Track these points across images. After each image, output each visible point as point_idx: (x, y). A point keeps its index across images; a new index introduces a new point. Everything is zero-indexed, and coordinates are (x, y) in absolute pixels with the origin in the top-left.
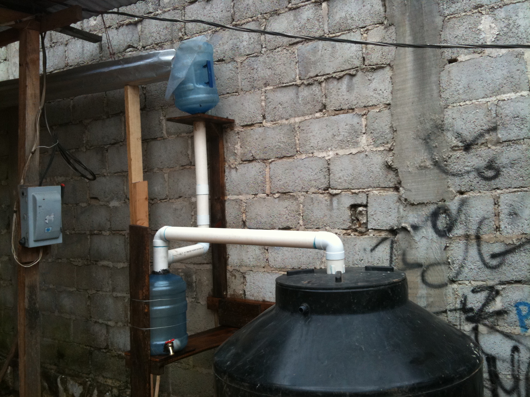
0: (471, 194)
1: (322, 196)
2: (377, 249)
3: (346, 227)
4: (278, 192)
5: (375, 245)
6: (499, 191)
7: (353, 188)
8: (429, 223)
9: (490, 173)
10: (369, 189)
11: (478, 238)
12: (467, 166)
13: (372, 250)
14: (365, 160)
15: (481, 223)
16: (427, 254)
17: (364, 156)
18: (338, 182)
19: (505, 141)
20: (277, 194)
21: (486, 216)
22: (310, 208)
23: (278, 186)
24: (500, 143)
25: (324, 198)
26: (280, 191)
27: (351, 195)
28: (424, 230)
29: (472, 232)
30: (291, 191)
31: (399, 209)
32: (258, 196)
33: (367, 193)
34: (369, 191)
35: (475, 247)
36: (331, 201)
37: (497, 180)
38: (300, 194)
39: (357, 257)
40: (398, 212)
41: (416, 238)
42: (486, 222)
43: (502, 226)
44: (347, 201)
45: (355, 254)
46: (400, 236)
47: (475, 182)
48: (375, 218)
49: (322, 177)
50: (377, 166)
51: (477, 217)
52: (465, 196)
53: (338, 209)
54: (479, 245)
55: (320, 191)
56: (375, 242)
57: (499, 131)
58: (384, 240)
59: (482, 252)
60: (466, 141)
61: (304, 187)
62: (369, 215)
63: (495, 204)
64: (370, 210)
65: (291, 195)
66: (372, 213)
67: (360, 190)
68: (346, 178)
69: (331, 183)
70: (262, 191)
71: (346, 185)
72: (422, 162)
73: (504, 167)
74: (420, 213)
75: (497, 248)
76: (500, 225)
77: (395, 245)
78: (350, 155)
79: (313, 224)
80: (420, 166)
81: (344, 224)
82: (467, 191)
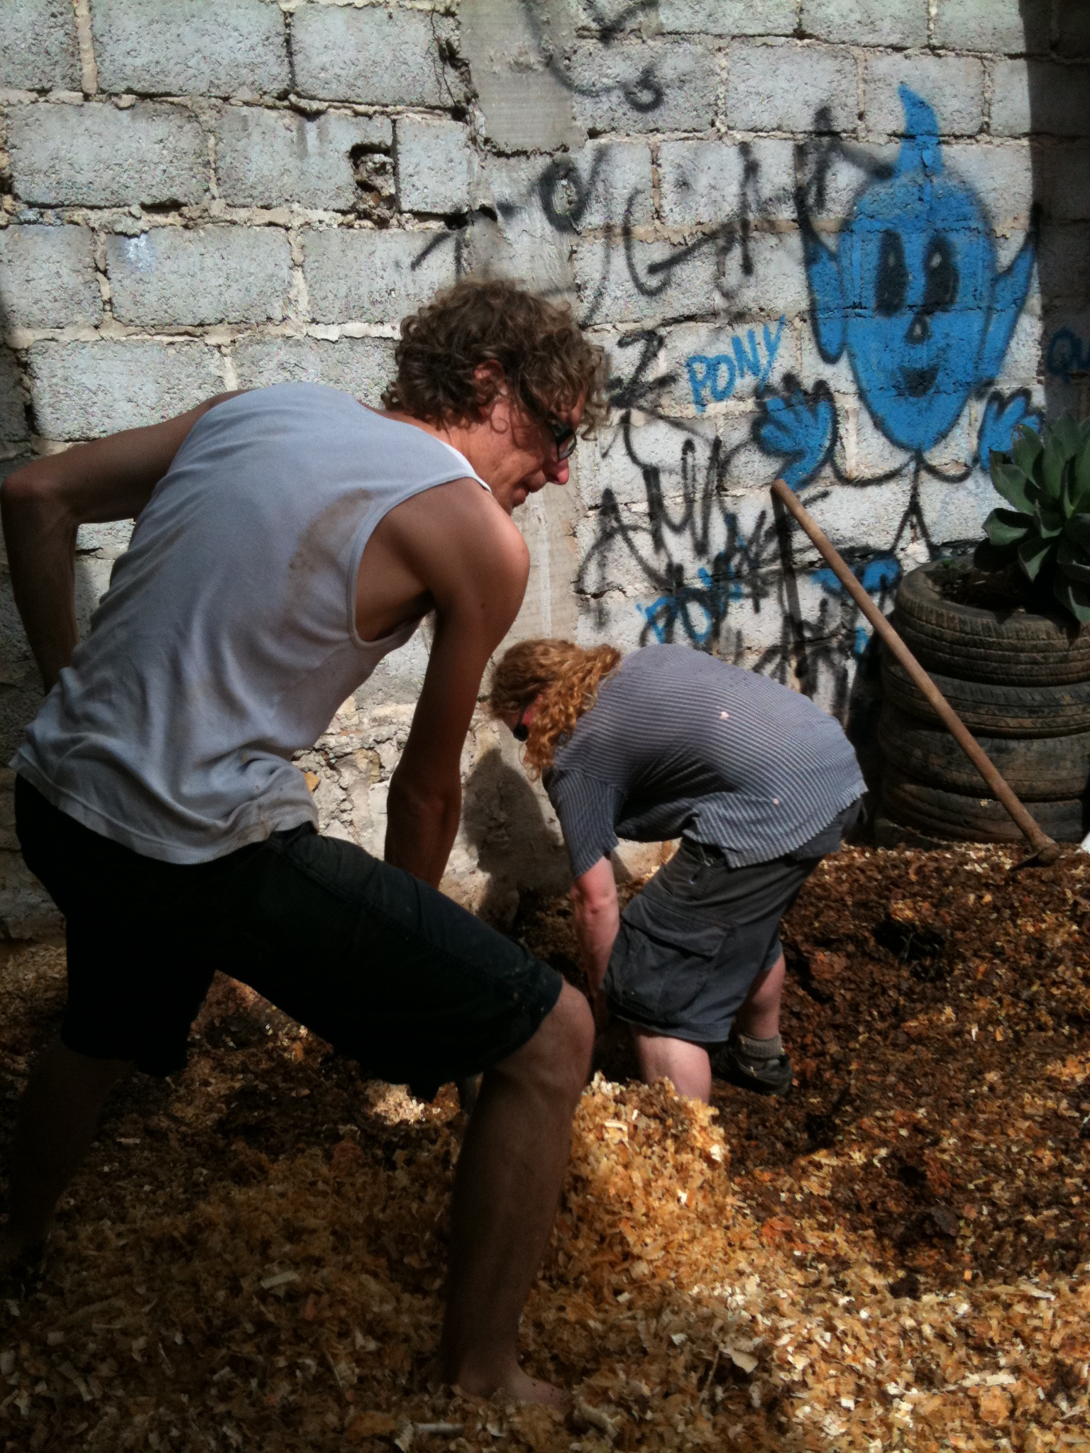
0: (612, 136)
1: (274, 114)
2: (425, 263)
3: (342, 204)
4: (129, 91)
5: (419, 252)
6: (659, 136)
7: (359, 100)
8: (536, 200)
9: (646, 97)
10: (399, 108)
11: (627, 232)
12: (607, 76)
13: (415, 265)
14: (387, 29)
15: (630, 201)
16: (532, 269)
17: (386, 17)
18: (317, 78)
19: (670, 33)
20: (125, 96)
21: (640, 187)
22: (240, 145)
23: (128, 71)
24: (663, 34)
25: (279, 121)
26: (137, 87)
27: (354, 120)
28: (525, 216)
29: (618, 221)
30: (174, 90)
31: (470, 162)
32: (53, 96)
33: (394, 117)
34: (398, 113)
35: (622, 251)
36: (301, 130)
37: (657, 112)
38: (205, 104)
39: (380, 284)
40: (470, 170)
41: (510, 235)
42: (640, 198)
43: (667, 208)
44: (345, 134)
45: (373, 276)
46: (475, 231)
47: (620, 112)
48: (418, 184)
49: (271, 59)
50: (418, 50)
51: (625, 188)
52: (603, 140)
53: (322, 155)
54: (628, 248)
55: (268, 100)
56: (419, 245)
57: (661, 10)
58: (439, 239)
59: (634, 261)
60: (602, 20)
61: (216, 82)
62: (402, 176)
63: (653, 163)
64: (406, 163)
65: (172, 103)
66: (411, 170)
67: (377, 108)
68: (338, 71)
69: (299, 79)
70: (67, 80)
71: (342, 92)
72: (521, 54)
73: (668, 87)
74: (515, 175)
75: (660, 253)
76: (661, 206)
77: (465, 253)
78: (348, 10)
79: (251, 196)
80: (516, 63)
81: (338, 196)
82: (605, 132)
